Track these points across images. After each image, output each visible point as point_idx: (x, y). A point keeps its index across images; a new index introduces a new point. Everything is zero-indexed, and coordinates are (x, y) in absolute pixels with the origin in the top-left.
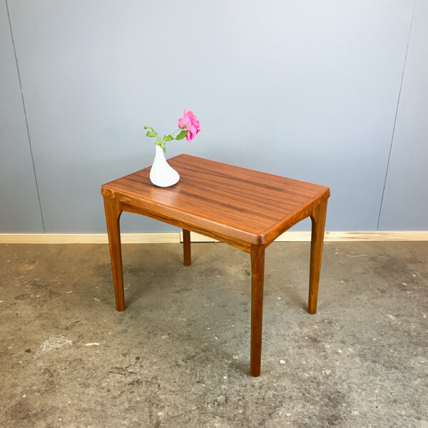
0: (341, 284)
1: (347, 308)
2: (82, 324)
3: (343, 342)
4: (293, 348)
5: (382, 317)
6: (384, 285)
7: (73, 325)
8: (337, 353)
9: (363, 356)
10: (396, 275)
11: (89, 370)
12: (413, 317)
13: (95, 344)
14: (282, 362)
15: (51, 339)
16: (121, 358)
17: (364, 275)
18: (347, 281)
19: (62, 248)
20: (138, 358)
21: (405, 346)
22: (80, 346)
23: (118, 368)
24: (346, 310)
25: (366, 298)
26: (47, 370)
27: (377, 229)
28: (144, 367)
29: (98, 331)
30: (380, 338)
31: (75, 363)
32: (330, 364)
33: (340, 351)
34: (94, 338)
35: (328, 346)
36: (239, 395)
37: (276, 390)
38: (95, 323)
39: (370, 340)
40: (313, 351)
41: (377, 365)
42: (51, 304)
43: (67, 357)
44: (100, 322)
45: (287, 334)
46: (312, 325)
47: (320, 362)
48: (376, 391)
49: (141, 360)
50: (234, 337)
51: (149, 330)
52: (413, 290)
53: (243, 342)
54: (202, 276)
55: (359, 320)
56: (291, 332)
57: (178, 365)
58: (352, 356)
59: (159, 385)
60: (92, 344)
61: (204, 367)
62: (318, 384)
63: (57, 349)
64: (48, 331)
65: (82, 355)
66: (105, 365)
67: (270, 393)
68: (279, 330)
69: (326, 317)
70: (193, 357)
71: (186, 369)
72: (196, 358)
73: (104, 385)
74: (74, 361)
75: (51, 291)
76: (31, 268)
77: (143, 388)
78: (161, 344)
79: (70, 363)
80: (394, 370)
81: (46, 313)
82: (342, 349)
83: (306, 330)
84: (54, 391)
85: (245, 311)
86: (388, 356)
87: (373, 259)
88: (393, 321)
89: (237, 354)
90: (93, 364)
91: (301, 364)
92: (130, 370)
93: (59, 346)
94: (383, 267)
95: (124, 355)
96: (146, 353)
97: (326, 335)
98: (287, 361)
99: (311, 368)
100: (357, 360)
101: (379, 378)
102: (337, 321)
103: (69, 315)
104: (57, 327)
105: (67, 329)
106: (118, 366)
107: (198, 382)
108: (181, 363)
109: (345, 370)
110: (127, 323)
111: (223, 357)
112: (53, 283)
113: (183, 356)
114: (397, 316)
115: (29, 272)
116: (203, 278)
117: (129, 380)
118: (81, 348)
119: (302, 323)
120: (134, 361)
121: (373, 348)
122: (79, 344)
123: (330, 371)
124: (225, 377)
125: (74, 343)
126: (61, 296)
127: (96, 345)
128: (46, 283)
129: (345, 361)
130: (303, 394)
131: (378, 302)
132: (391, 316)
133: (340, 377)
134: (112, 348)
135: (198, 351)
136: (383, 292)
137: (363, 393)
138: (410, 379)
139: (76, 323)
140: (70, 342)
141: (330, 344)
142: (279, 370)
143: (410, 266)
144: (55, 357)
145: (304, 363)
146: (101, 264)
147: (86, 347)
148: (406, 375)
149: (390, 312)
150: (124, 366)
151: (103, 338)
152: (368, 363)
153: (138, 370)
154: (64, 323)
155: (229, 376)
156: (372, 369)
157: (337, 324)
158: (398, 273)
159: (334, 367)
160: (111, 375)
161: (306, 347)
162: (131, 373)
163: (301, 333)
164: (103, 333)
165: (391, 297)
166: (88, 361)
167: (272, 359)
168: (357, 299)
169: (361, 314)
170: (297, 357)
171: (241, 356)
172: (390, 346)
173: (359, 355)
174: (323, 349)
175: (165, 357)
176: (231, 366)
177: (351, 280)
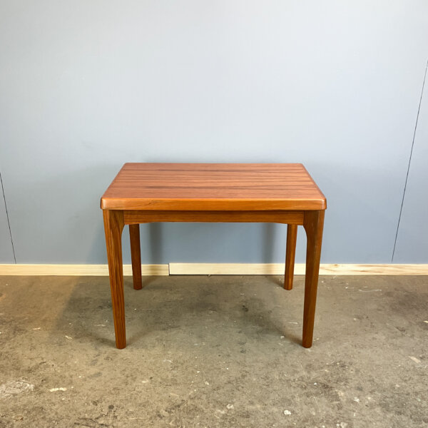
0: (354, 321)
1: (362, 348)
2: (48, 366)
3: (360, 389)
4: (300, 396)
5: (404, 359)
6: (404, 323)
7: (37, 367)
8: (353, 402)
9: (385, 407)
10: (416, 312)
11: (50, 420)
13: (61, 389)
14: (287, 412)
15: (9, 383)
16: (91, 406)
17: (380, 312)
18: (360, 318)
19: (34, 280)
20: (111, 407)
22: (42, 392)
23: (85, 419)
24: (362, 351)
25: (384, 337)
27: (392, 261)
28: (119, 418)
29: (67, 374)
30: (404, 384)
31: (34, 413)
32: (345, 416)
33: (357, 400)
34: (61, 382)
35: (341, 394)
38: (63, 365)
39: (392, 387)
40: (324, 399)
41: (402, 416)
42: (14, 341)
43: (25, 405)
44: (69, 364)
45: (292, 378)
46: (322, 368)
47: (333, 413)
49: (114, 409)
50: (229, 382)
51: (126, 373)
53: (240, 388)
54: (192, 312)
55: (377, 363)
56: (297, 376)
57: (159, 416)
58: (371, 406)
60: (57, 389)
61: (191, 419)
63: (14, 395)
64: (6, 374)
65: (44, 402)
66: (70, 415)
68: (283, 375)
69: (339, 359)
70: (179, 406)
71: (170, 420)
72: (181, 408)
74: (34, 409)
75: (16, 327)
78: (140, 390)
79: (29, 412)
81: (7, 353)
82: (359, 397)
83: (314, 374)
85: (242, 352)
86: (416, 406)
87: (388, 294)
88: (418, 364)
89: (233, 403)
90: (56, 413)
91: (311, 416)
92: (102, 421)
93: (17, 391)
95: (95, 403)
96: (121, 400)
97: (338, 381)
98: (293, 412)
99: (322, 420)
100: (378, 410)
102: (351, 364)
103: (34, 354)
104: (18, 369)
105: (30, 371)
106: (87, 416)
108: (163, 413)
109: (364, 423)
110: (102, 364)
111: (214, 407)
112: (20, 319)
113: (166, 405)
114: (421, 358)
116: (194, 313)
118: (44, 394)
119: (310, 366)
120: (106, 411)
121: (397, 396)
122: (41, 389)
123: (346, 424)
125: (36, 388)
126: (27, 334)
127: (62, 391)
128: (12, 318)
129: (363, 412)
131: (398, 342)
132: (414, 359)
134: (81, 394)
135: (185, 399)
136: (403, 330)
139: (40, 364)
140: (32, 386)
141: (344, 391)
142: (283, 421)
144: (12, 404)
145: (314, 414)
146: (77, 297)
147: (50, 393)
149: (413, 353)
150: (94, 416)
151: (71, 383)
152: (392, 415)
153: (110, 421)
154: (27, 363)
156: (398, 423)
157: (351, 368)
158: (418, 309)
159: (350, 420)
160: (77, 427)
161: (317, 394)
162: (102, 425)
163: (309, 378)
164: (71, 377)
165: (412, 336)
166: (51, 409)
167: (275, 409)
168: (374, 338)
169: (379, 355)
170: (305, 407)
171: (237, 404)
172: (417, 394)
173: (380, 405)
174: (336, 397)
175: (144, 406)
176: (224, 417)
177: (365, 317)
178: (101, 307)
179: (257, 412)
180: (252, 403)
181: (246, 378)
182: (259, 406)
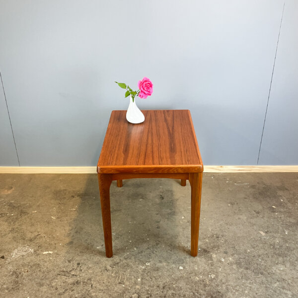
0: (229, 206)
1: (231, 225)
2: (41, 237)
3: (226, 253)
5: (256, 233)
6: (258, 207)
7: (35, 238)
8: (220, 261)
9: (239, 264)
10: (268, 200)
11: (44, 272)
12: (278, 233)
13: (50, 252)
14: (181, 268)
15: (19, 248)
16: (67, 264)
17: (245, 200)
18: (232, 204)
19: (32, 176)
20: (78, 264)
21: (270, 256)
22: (39, 254)
23: (64, 271)
24: (230, 227)
25: (245, 218)
26: (15, 272)
27: (258, 164)
28: (83, 271)
29: (53, 242)
30: (253, 249)
31: (34, 267)
32: (215, 270)
33: (223, 260)
34: (49, 248)
35: (214, 256)
36: (148, 294)
37: (174, 290)
38: (50, 236)
39: (246, 251)
40: (203, 260)
41: (248, 271)
42: (21, 220)
43: (29, 263)
44: (54, 236)
45: (186, 246)
46: (205, 239)
47: (207, 268)
48: (246, 292)
49: (80, 265)
50: (148, 248)
51: (88, 242)
52: (280, 211)
53: (154, 252)
54: (129, 200)
55: (239, 235)
56: (189, 244)
57: (106, 269)
58: (231, 264)
59: (92, 285)
60: (47, 252)
61: (125, 271)
62: (205, 286)
63: (23, 256)
64: (17, 242)
65: (40, 261)
66: (55, 269)
67: (170, 292)
68: (181, 243)
69: (215, 232)
70: (118, 263)
71: (112, 273)
72: (120, 264)
73: (54, 284)
74: (34, 265)
75: (22, 210)
76: (9, 192)
77: (81, 287)
78: (95, 253)
79: (31, 267)
80: (260, 275)
81: (17, 228)
82: (224, 258)
84: (18, 289)
85: (157, 228)
86: (257, 264)
87: (253, 187)
88: (263, 237)
89: (149, 262)
90: (47, 268)
91: (194, 270)
92: (73, 273)
93: (24, 254)
94: (260, 194)
95: (69, 261)
96: (85, 260)
97: (214, 247)
98: (184, 267)
99: (201, 273)
100: (234, 267)
101: (249, 282)
102: (223, 236)
103: (33, 229)
104: (24, 239)
105: (31, 240)
106: (65, 270)
107: (120, 283)
108: (109, 268)
109: (225, 275)
110: (73, 236)
111: (139, 264)
112: (25, 204)
113: (110, 263)
114: (266, 232)
115: (7, 196)
116: (130, 201)
117: (71, 280)
118: (40, 256)
120: (75, 266)
121: (247, 257)
122: (38, 252)
123: (214, 275)
124: (139, 280)
125: (35, 251)
126: (28, 215)
127: (50, 254)
128: (19, 205)
129: (226, 268)
130: (194, 293)
131: (253, 221)
132: (262, 233)
133: (221, 280)
134: (61, 255)
135: (122, 259)
136: (258, 213)
137: (237, 293)
138: (271, 282)
139: (37, 235)
140: (32, 251)
141: (216, 254)
142: (178, 273)
143: (280, 193)
144: (21, 262)
145: (197, 269)
146: (58, 189)
147: (43, 255)
148: (269, 279)
149: (261, 229)
150: (69, 270)
151: (55, 248)
152: (242, 270)
153: (78, 273)
154: (29, 235)
155: (142, 279)
156: (245, 275)
157: (222, 239)
158: (270, 198)
159: (217, 272)
160: (59, 276)
161: (200, 256)
162: (73, 275)
164: (55, 244)
165: (263, 217)
166: (44, 265)
167: (174, 266)
168: (239, 218)
169: (240, 230)
170: (192, 264)
171: (152, 262)
172: (259, 256)
173: (236, 263)
174: (211, 258)
175: (98, 263)
176: (144, 270)
177: (236, 203)
178: (73, 197)
179: (163, 267)
180: (160, 262)
181: (159, 246)
182: (165, 264)
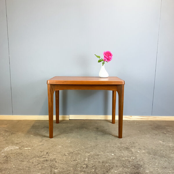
0: (138, 132)
1: (141, 139)
2: (24, 143)
3: (140, 149)
4: (118, 150)
5: (156, 141)
6: (157, 132)
7: (20, 143)
8: (137, 152)
9: (149, 153)
10: (161, 130)
11: (25, 156)
12: (170, 142)
13: (29, 148)
14: (113, 154)
15: (9, 147)
16: (40, 153)
17: (147, 130)
18: (140, 131)
20: (47, 153)
21: (168, 150)
22: (22, 149)
25: (149, 136)
26: (6, 156)
27: (152, 115)
28: (50, 156)
29: (31, 145)
30: (156, 148)
32: (134, 155)
33: (139, 152)
35: (133, 150)
36: (93, 165)
37: (110, 163)
38: (30, 142)
39: (152, 148)
40: (126, 151)
41: (156, 156)
42: (11, 136)
43: (16, 152)
44: (32, 142)
45: (115, 146)
46: (126, 143)
47: (130, 155)
48: (156, 164)
50: (91, 147)
51: (53, 144)
52: (169, 134)
53: (95, 148)
54: (78, 129)
55: (146, 142)
56: (116, 145)
57: (65, 155)
58: (144, 153)
59: (56, 162)
60: (27, 148)
61: (77, 156)
62: (129, 162)
63: (11, 150)
64: (8, 144)
65: (22, 151)
66: (32, 155)
67: (107, 164)
68: (111, 145)
69: (132, 141)
71: (69, 156)
72: (73, 153)
73: (31, 161)
74: (18, 153)
75: (12, 133)
76: (5, 126)
77: (49, 162)
78: (58, 148)
80: (164, 158)
81: (9, 139)
82: (139, 151)
83: (123, 145)
84: (8, 163)
85: (96, 139)
86: (161, 153)
87: (151, 125)
88: (162, 143)
89: (92, 152)
90: (27, 154)
91: (121, 155)
92: (44, 156)
93: (13, 149)
94: (155, 127)
96: (51, 151)
97: (132, 146)
98: (115, 154)
99: (126, 157)
100: (147, 154)
101: (157, 160)
102: (137, 142)
103: (19, 139)
104: (13, 143)
105: (17, 144)
106: (38, 155)
107: (74, 161)
108: (67, 154)
109: (141, 157)
110: (44, 142)
111: (86, 153)
112: (14, 131)
113: (67, 152)
114: (163, 141)
117: (42, 159)
119: (121, 143)
120: (45, 154)
121: (154, 151)
122: (21, 148)
123: (134, 158)
124: (86, 159)
125: (19, 148)
126: (16, 134)
127: (29, 149)
128: (11, 130)
129: (141, 155)
130: (123, 165)
131: (154, 137)
133: (139, 160)
134: (36, 150)
135: (74, 151)
136: (156, 134)
137: (150, 165)
138: (172, 161)
140: (18, 148)
141: (134, 149)
142: (111, 157)
143: (167, 127)
144: (10, 152)
145: (123, 155)
147: (25, 149)
148: (170, 159)
149: (160, 140)
150: (41, 155)
151: (32, 147)
153: (47, 157)
154: (16, 142)
155: (88, 159)
156: (154, 157)
157: (137, 144)
159: (136, 157)
160: (34, 158)
161: (124, 150)
163: (121, 146)
164: (33, 145)
165: (160, 136)
166: (25, 153)
167: (108, 154)
168: (145, 136)
169: (147, 140)
170: (119, 153)
171: (94, 152)
172: (161, 150)
173: (147, 153)
174: (131, 151)
175: (60, 153)
176: (89, 156)
177: (142, 131)
178: (44, 128)
179: (101, 154)
180: (100, 152)
181: (98, 146)
182: (102, 153)
